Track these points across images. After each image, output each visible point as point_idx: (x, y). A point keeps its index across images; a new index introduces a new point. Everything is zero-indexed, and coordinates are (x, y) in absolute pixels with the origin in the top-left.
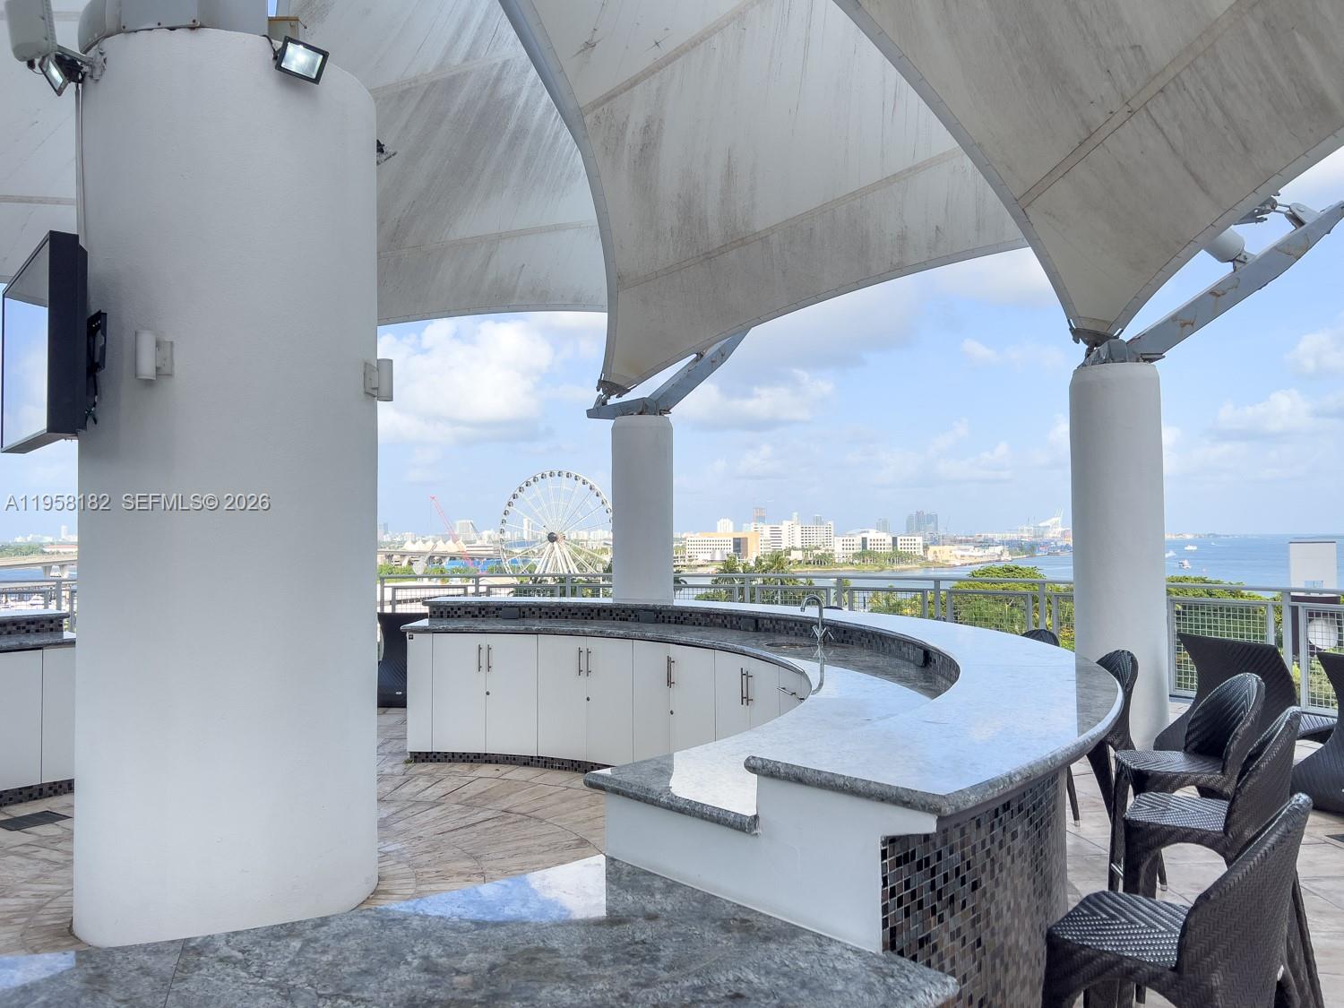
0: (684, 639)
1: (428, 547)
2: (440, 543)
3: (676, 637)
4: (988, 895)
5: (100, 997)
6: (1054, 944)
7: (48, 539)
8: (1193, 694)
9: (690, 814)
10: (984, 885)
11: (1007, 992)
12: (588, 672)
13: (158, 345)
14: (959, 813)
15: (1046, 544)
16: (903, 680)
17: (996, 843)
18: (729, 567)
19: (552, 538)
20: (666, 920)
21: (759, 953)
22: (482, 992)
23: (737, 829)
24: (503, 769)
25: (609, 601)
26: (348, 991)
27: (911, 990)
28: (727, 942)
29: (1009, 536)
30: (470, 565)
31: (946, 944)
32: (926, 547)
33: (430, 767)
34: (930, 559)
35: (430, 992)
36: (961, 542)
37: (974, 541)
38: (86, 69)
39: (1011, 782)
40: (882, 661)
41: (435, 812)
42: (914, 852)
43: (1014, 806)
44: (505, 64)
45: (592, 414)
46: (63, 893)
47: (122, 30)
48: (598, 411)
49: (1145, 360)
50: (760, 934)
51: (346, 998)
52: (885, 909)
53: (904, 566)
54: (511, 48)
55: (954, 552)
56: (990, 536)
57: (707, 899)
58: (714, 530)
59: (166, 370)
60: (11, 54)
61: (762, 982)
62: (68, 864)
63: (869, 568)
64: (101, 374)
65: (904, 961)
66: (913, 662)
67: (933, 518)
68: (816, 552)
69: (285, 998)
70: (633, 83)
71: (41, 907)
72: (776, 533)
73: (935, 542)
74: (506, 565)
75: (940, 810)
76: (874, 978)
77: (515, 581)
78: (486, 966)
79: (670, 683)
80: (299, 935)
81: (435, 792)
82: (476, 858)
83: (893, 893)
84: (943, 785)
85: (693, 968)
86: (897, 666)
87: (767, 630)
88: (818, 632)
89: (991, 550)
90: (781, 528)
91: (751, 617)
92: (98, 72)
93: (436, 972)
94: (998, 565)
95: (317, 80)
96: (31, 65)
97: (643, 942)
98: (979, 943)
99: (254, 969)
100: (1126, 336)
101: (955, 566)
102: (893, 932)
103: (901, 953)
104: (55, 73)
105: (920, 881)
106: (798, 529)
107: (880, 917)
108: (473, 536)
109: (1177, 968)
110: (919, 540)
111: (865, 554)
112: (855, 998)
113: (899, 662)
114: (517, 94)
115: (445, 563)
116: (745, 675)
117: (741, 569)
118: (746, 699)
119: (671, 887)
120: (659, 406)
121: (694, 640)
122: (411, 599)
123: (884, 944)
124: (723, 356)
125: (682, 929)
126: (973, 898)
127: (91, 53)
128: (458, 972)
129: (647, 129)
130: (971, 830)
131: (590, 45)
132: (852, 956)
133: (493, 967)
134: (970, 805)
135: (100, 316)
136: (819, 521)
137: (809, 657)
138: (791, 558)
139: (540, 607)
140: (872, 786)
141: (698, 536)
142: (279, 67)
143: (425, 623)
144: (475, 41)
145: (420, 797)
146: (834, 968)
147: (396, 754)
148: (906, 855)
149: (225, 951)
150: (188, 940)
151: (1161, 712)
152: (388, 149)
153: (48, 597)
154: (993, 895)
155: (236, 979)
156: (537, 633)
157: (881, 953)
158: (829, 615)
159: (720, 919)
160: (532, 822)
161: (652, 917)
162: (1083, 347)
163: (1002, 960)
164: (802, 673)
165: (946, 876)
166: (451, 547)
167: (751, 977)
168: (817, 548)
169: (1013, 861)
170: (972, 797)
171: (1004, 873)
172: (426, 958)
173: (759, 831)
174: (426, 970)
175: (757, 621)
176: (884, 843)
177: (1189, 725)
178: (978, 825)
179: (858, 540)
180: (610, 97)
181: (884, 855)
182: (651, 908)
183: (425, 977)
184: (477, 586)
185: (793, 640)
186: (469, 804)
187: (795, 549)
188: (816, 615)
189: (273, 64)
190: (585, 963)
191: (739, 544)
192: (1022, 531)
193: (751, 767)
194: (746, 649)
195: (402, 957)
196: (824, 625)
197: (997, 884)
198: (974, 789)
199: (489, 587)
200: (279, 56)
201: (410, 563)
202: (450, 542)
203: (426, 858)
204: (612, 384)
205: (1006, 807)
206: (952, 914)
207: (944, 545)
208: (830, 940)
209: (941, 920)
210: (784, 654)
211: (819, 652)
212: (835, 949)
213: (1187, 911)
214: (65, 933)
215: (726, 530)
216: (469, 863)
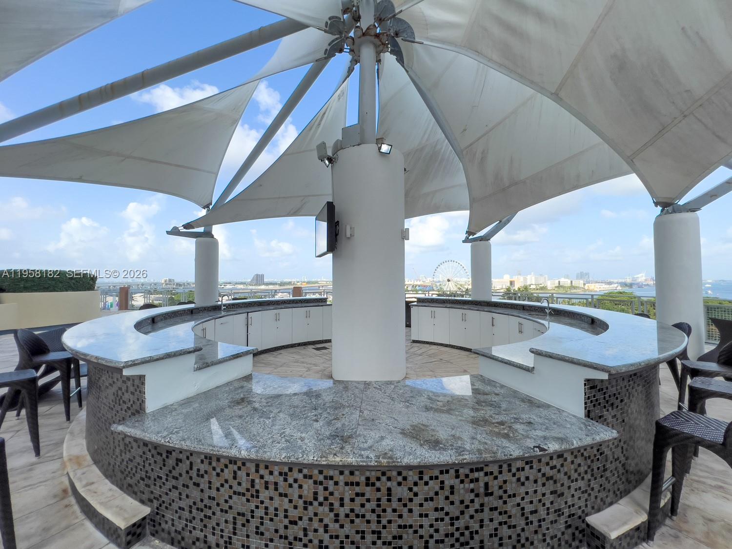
0: (498, 311)
1: (412, 283)
2: (415, 282)
3: (495, 311)
4: (627, 405)
5: (347, 392)
6: (659, 426)
7: (319, 280)
8: (718, 343)
9: (509, 364)
10: (625, 401)
11: (636, 440)
12: (465, 320)
13: (351, 228)
14: (618, 373)
15: (638, 284)
16: (582, 328)
17: (631, 387)
18: (508, 290)
19: (449, 281)
20: (502, 396)
21: (537, 411)
22: (446, 408)
23: (526, 370)
24: (439, 347)
25: (470, 299)
26: (408, 401)
27: (598, 432)
28: (525, 406)
29: (620, 281)
30: (425, 289)
31: (610, 419)
32: (584, 284)
33: (418, 344)
34: (586, 288)
35: (431, 405)
36: (599, 282)
37: (605, 282)
38: (334, 160)
39: (640, 365)
40: (573, 321)
41: (420, 357)
42: (597, 385)
43: (638, 374)
44: (438, 140)
45: (464, 242)
46: (329, 367)
47: (342, 148)
48: (466, 241)
49: (691, 211)
50: (536, 405)
51: (408, 403)
52: (586, 403)
53: (575, 291)
54: (440, 135)
55: (596, 286)
56: (612, 280)
57: (515, 392)
58: (503, 278)
59: (352, 235)
60: (317, 158)
61: (537, 419)
62: (331, 360)
63: (561, 291)
64: (338, 237)
65: (594, 422)
66: (587, 322)
67: (587, 274)
68: (540, 286)
69: (392, 400)
70: (479, 139)
71: (325, 370)
72: (525, 279)
73: (589, 283)
74: (435, 288)
75: (610, 371)
76: (582, 426)
77: (437, 293)
78: (446, 401)
79: (493, 325)
80: (393, 384)
81: (420, 352)
82: (433, 372)
83: (589, 398)
84: (610, 363)
85: (513, 412)
86: (580, 323)
87: (528, 310)
88: (548, 311)
89: (612, 285)
90: (527, 277)
91: (522, 306)
92: (336, 160)
93: (432, 400)
94: (616, 291)
95: (389, 153)
96: (322, 161)
97: (495, 401)
98: (623, 421)
99: (383, 391)
100: (682, 202)
101: (596, 291)
102: (589, 411)
103: (592, 419)
104: (327, 162)
105: (600, 396)
106: (533, 278)
107: (583, 406)
108: (424, 280)
109: (724, 444)
110: (582, 282)
111: (559, 286)
112: (576, 431)
113: (581, 322)
114: (442, 148)
115: (417, 288)
116: (520, 324)
117: (512, 291)
118: (521, 332)
119: (502, 386)
120: (486, 238)
121: (502, 312)
122: (411, 297)
123: (585, 415)
124: (508, 221)
125: (508, 399)
126: (621, 405)
127: (334, 156)
128: (438, 401)
129: (483, 152)
130: (620, 382)
131: (465, 130)
132: (572, 417)
133: (448, 401)
134: (623, 371)
135: (338, 222)
136: (541, 275)
137: (544, 319)
138: (531, 288)
139: (449, 300)
140: (580, 361)
141: (497, 280)
142: (380, 152)
143: (416, 303)
144: (429, 135)
145: (415, 353)
146: (566, 420)
147: (409, 340)
148: (594, 386)
149: (375, 385)
150: (365, 381)
151: (701, 348)
152: (407, 170)
153: (320, 294)
154: (629, 405)
155: (379, 393)
156: (449, 308)
157: (584, 418)
158: (551, 305)
159: (521, 398)
160: (449, 363)
161: (497, 394)
162: (659, 208)
163: (633, 429)
164: (543, 324)
165: (610, 395)
166: (419, 283)
167: (534, 418)
168: (541, 284)
169: (638, 394)
170: (624, 368)
171: (634, 398)
172: (428, 396)
173: (534, 372)
174: (429, 399)
175: (524, 307)
176: (585, 381)
177: (720, 353)
178: (623, 379)
179: (557, 282)
180: (471, 145)
181: (585, 385)
182: (496, 392)
183: (429, 401)
184: (429, 294)
185: (537, 313)
186: (430, 356)
187: (532, 284)
188: (547, 306)
189: (378, 151)
190: (476, 404)
191: (512, 283)
192: (626, 279)
193: (532, 351)
194: (520, 315)
195: (422, 394)
196: (550, 309)
197: (631, 402)
198: (624, 366)
199: (432, 294)
200: (380, 148)
201: (407, 287)
202: (418, 281)
203: (418, 370)
204: (471, 232)
205: (635, 374)
206: (613, 409)
207: (592, 283)
208: (563, 411)
209: (608, 410)
210: (535, 318)
211: (548, 317)
212: (565, 414)
213: (727, 425)
214: (331, 377)
215: (507, 279)
216: (431, 373)
